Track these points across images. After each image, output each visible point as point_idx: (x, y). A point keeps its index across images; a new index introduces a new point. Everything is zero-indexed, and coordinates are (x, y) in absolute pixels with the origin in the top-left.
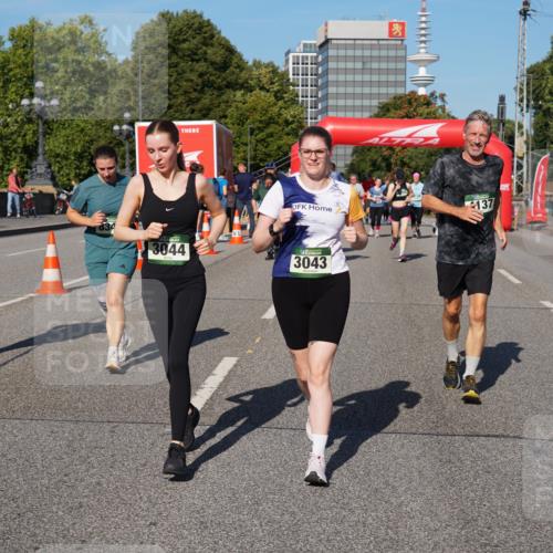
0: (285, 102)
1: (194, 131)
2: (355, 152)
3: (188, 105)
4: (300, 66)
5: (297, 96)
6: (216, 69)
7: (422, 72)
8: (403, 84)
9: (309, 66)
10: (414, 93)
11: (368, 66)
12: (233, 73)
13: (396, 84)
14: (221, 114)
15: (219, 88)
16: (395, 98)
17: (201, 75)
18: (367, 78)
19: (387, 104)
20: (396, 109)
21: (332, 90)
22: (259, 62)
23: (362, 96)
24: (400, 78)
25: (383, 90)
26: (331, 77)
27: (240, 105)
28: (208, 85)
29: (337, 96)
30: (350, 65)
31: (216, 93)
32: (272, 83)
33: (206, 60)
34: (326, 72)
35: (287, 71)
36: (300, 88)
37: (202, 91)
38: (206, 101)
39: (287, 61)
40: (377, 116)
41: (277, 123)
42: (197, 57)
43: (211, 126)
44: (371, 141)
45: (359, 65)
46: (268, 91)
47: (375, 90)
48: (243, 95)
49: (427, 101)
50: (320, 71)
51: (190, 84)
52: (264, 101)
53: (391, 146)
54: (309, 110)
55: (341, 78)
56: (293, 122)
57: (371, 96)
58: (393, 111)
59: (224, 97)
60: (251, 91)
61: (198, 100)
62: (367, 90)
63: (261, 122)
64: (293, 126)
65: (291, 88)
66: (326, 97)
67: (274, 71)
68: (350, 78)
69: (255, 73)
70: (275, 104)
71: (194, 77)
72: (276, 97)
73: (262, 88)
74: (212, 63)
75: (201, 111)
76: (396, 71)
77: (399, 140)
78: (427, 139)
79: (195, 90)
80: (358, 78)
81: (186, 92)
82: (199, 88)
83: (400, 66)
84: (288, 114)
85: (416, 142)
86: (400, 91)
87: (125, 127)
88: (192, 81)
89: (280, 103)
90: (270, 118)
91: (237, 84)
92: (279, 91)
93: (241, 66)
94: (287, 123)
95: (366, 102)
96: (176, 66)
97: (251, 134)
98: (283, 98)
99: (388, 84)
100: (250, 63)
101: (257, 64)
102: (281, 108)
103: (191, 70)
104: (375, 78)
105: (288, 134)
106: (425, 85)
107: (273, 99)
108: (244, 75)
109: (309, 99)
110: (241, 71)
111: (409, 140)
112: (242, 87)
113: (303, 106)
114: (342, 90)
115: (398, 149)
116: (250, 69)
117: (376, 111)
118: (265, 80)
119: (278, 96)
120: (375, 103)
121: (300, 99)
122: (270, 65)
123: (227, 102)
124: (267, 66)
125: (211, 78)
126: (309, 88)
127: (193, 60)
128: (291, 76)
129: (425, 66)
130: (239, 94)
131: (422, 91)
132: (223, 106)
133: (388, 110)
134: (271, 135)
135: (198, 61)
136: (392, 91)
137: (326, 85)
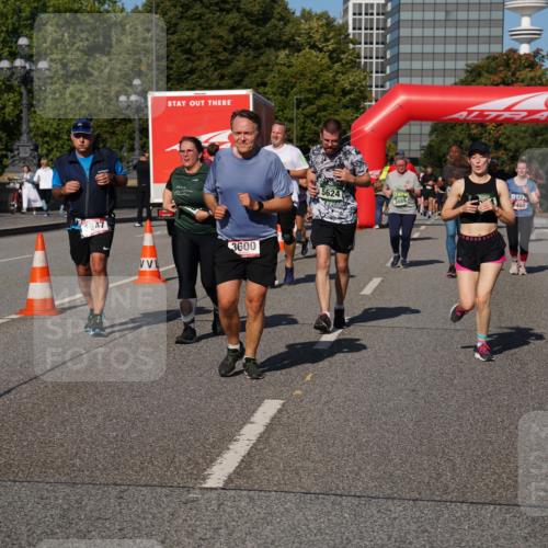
0: (343, 65)
1: (224, 103)
2: (434, 130)
3: (216, 70)
4: (363, 17)
5: (359, 57)
6: (252, 22)
7: (526, 23)
8: (500, 39)
9: (375, 17)
10: (513, 51)
11: (453, 16)
12: (275, 26)
13: (490, 40)
14: (259, 80)
15: (257, 48)
16: (488, 58)
17: (233, 29)
18: (451, 32)
19: (478, 66)
20: (491, 73)
21: (404, 48)
22: (310, 13)
23: (445, 56)
24: (496, 32)
25: (473, 48)
26: (404, 32)
27: (284, 69)
28: (242, 42)
29: (411, 56)
30: (429, 15)
31: (252, 53)
32: (327, 40)
33: (239, 10)
34: (397, 25)
35: (346, 25)
36: (363, 46)
37: (234, 51)
38: (239, 63)
39: (346, 11)
40: (464, 83)
41: (332, 93)
42: (228, 6)
43: (247, 97)
44: (456, 116)
45: (441, 15)
46: (321, 50)
47: (461, 49)
48: (287, 56)
49: (531, 62)
50: (389, 24)
51: (218, 41)
52: (314, 63)
53: (482, 122)
54: (374, 75)
55: (417, 32)
56: (350, 92)
57: (456, 56)
58: (486, 74)
59: (263, 59)
60: (299, 51)
61: (229, 62)
62: (451, 49)
63: (310, 91)
64: (352, 96)
65: (351, 46)
66: (396, 58)
67: (329, 23)
68: (428, 32)
69: (304, 26)
70: (330, 68)
71: (223, 32)
72: (331, 58)
73: (313, 47)
74: (248, 14)
75: (233, 76)
76: (491, 23)
77: (494, 114)
78: (531, 112)
79: (225, 49)
80: (440, 32)
81: (213, 53)
82: (230, 46)
83: (496, 15)
84: (345, 82)
85: (517, 118)
86: (496, 49)
87: (133, 98)
88: (221, 37)
89: (337, 66)
90: (323, 86)
91: (280, 42)
92: (334, 50)
93: (286, 17)
94: (345, 93)
95: (450, 65)
96: (200, 18)
97: (298, 107)
98: (339, 60)
99: (478, 40)
100: (298, 14)
101: (307, 15)
102: (337, 73)
103: (220, 24)
104: (462, 32)
105: (346, 107)
106: (529, 41)
107: (326, 60)
108: (289, 29)
109: (374, 60)
110: (285, 24)
111: (507, 115)
112: (286, 45)
113: (367, 70)
114: (417, 49)
115: (490, 126)
116: (297, 22)
117: (463, 75)
118: (317, 36)
119: (334, 57)
120: (461, 65)
121: (363, 60)
122: (324, 16)
123: (267, 65)
124: (320, 17)
125: (247, 34)
126: (374, 46)
127: (222, 10)
128: (351, 31)
129: (530, 16)
130: (283, 54)
131: (524, 49)
132: (261, 70)
133: (480, 75)
134: (324, 108)
135: (228, 11)
136: (484, 49)
137: (397, 42)
